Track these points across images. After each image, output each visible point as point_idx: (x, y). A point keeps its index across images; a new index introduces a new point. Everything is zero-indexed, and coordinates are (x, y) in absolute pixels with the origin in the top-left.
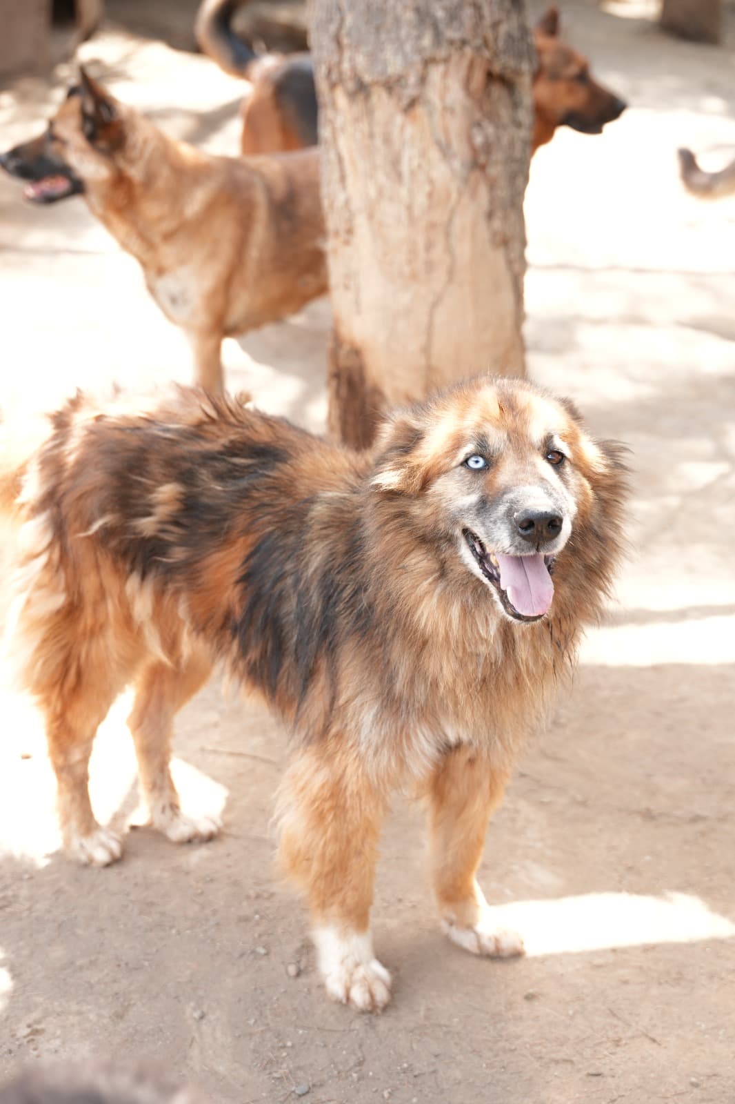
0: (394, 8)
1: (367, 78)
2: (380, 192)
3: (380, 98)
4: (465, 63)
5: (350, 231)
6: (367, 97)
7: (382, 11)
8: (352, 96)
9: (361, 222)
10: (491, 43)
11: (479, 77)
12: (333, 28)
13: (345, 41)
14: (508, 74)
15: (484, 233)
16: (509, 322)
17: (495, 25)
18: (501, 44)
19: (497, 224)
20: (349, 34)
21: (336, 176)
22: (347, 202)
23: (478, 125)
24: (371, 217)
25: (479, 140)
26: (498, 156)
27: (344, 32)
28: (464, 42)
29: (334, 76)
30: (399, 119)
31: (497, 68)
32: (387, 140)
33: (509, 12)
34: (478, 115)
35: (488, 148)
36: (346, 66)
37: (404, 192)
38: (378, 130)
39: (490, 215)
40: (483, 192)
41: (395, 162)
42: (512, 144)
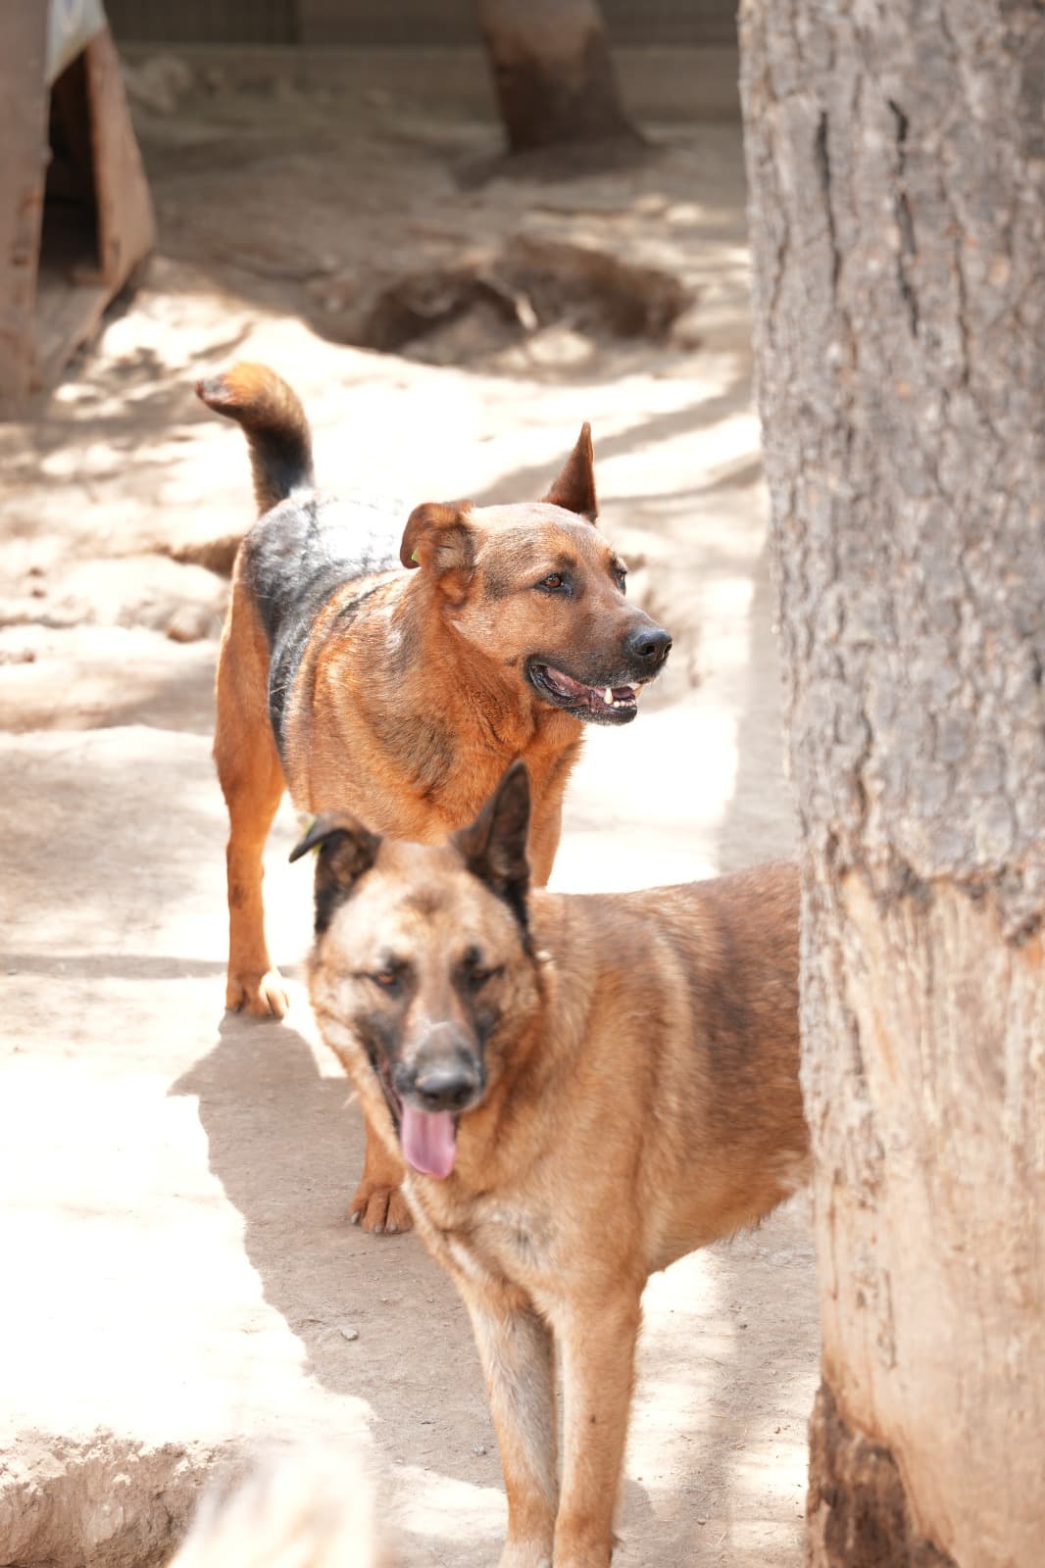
0: (994, 726)
1: (924, 870)
2: (951, 1115)
3: (952, 910)
5: (874, 1186)
6: (925, 907)
7: (965, 732)
8: (886, 902)
9: (901, 1167)
12: (845, 756)
13: (874, 787)
20: (882, 774)
21: (843, 1060)
22: (868, 1121)
24: (927, 1163)
27: (872, 766)
29: (844, 853)
30: (999, 958)
32: (969, 1001)
36: (874, 838)
37: (1008, 1118)
38: (946, 978)
41: (989, 1051)
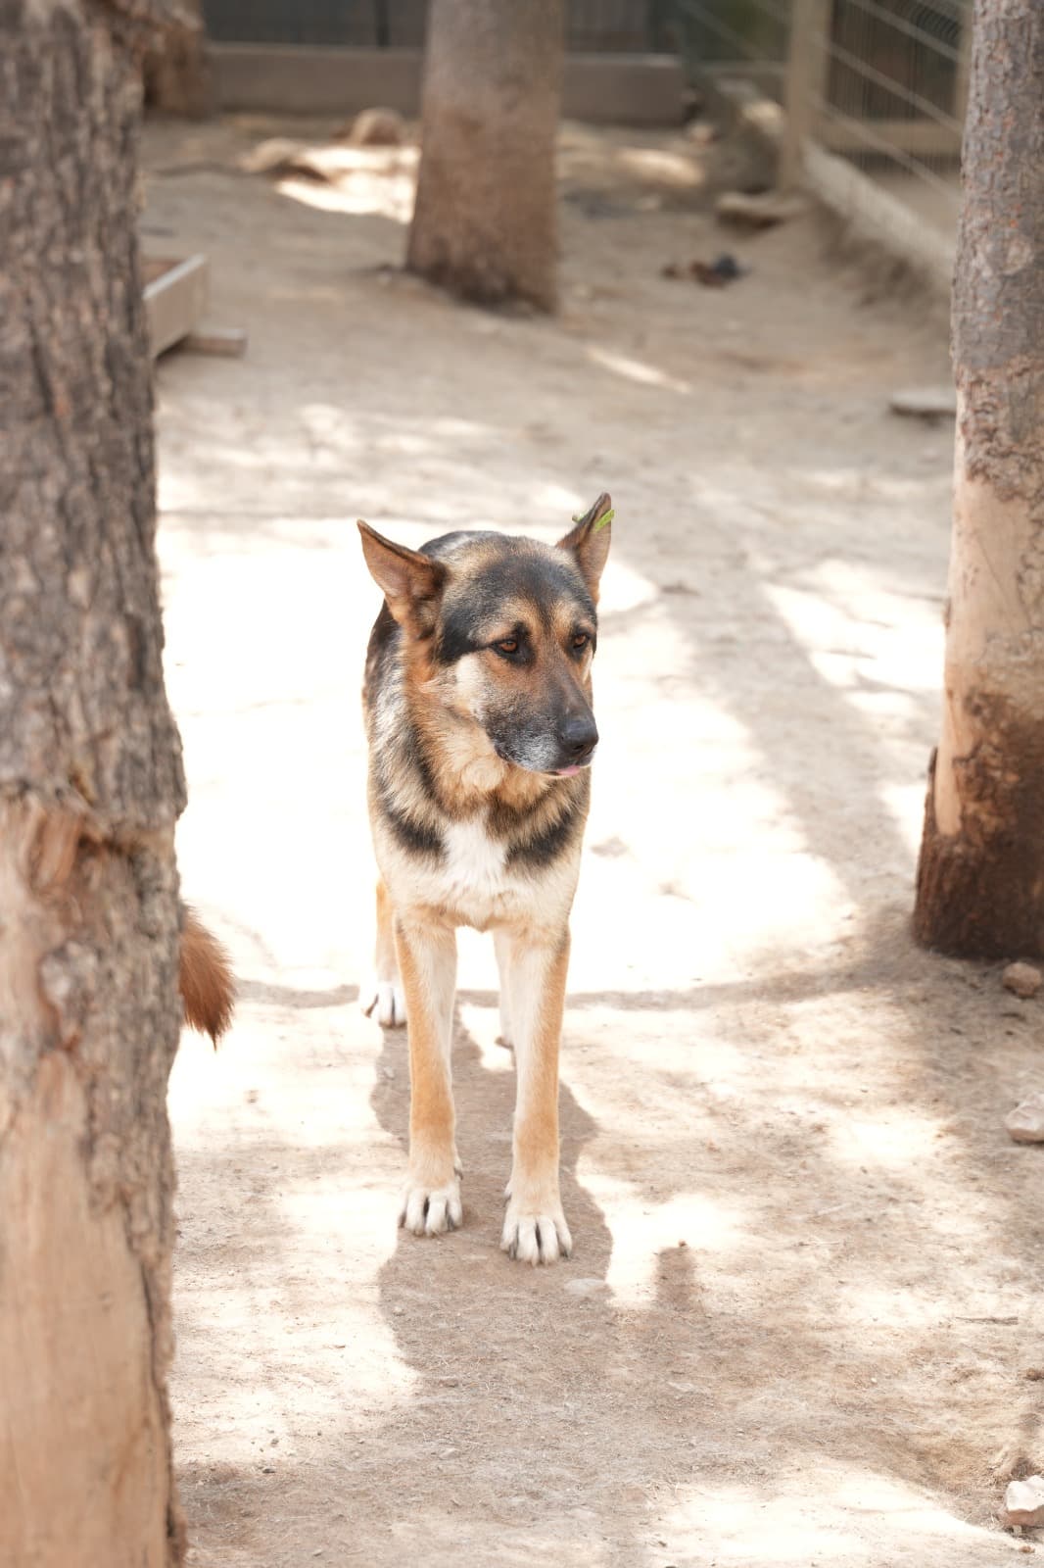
4: (30, 827)
10: (87, 781)
11: (59, 853)
14: (126, 835)
15: (74, 1188)
16: (133, 1374)
17: (95, 744)
18: (109, 777)
19: (104, 1164)
23: (60, 954)
25: (60, 989)
26: (105, 1017)
28: (24, 786)
31: (100, 830)
33: (125, 710)
34: (58, 934)
35: (82, 1003)
39: (87, 1147)
40: (71, 1095)
42: (136, 982)
